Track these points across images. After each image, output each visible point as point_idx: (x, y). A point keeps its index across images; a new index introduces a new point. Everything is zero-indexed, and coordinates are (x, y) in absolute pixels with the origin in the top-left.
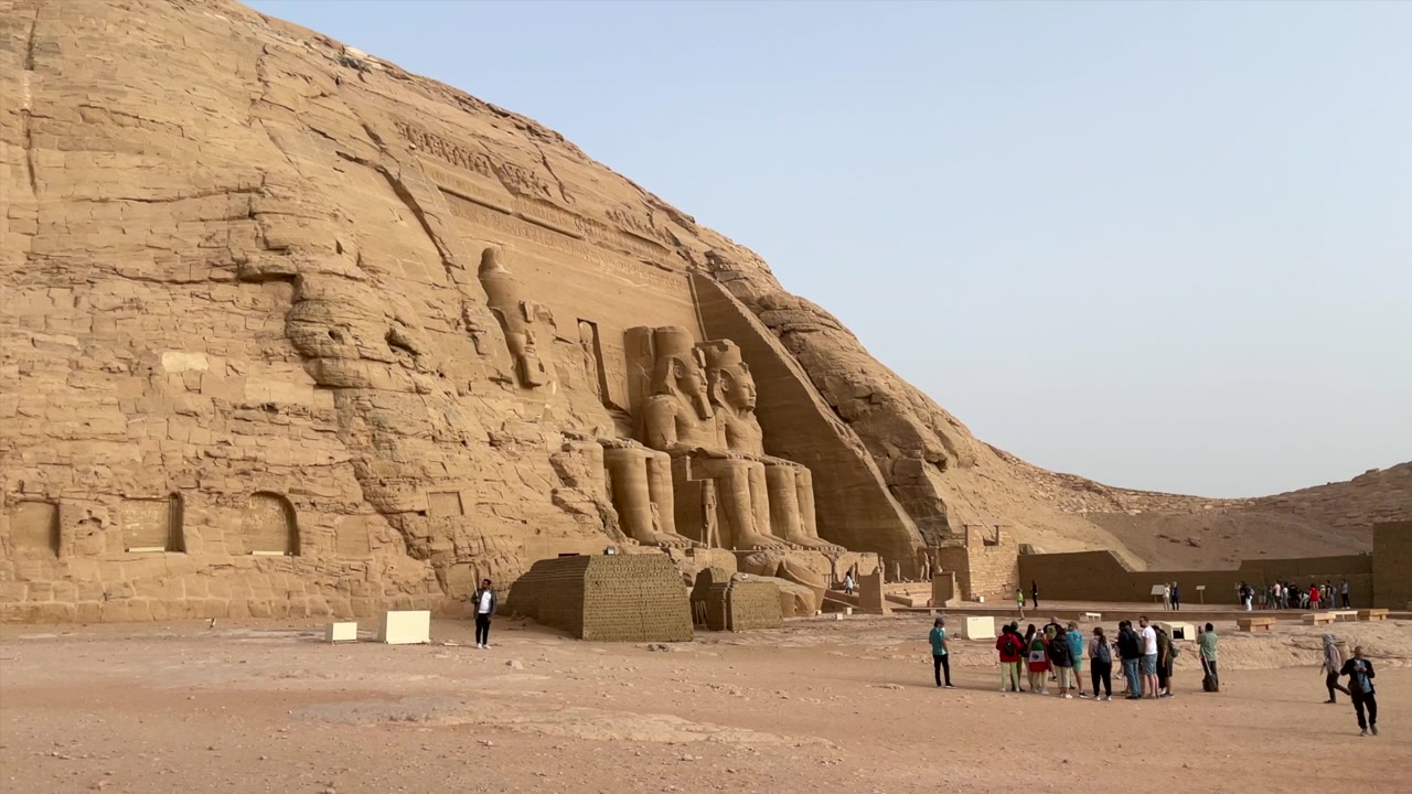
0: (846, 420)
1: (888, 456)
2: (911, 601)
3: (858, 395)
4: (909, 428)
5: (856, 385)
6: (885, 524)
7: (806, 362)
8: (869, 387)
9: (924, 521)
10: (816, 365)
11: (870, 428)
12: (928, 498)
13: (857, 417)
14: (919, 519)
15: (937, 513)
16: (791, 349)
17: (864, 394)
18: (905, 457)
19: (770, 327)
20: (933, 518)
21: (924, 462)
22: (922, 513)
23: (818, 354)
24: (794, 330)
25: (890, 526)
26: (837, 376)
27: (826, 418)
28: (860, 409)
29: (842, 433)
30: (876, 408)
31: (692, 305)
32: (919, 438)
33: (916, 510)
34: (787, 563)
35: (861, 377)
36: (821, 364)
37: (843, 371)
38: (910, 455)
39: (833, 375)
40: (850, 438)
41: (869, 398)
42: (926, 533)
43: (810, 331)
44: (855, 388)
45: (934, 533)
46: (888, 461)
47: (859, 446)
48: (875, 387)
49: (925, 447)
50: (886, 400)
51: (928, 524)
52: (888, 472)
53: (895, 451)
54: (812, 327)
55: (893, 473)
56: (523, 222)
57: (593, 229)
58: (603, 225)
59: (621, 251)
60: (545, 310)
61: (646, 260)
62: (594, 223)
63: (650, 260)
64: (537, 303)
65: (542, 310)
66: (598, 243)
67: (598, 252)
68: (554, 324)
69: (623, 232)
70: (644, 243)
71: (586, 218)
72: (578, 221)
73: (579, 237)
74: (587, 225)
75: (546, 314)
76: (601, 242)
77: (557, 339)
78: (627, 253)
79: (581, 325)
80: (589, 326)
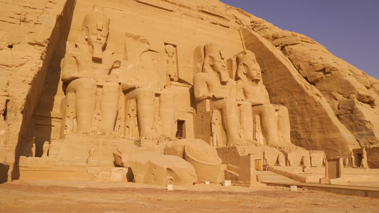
0: (312, 83)
1: (336, 99)
2: (305, 179)
3: (317, 69)
4: (348, 83)
5: (316, 64)
6: (332, 135)
7: (292, 58)
8: (323, 65)
9: (359, 134)
10: (297, 59)
11: (326, 86)
12: (361, 121)
13: (317, 81)
14: (356, 133)
15: (367, 129)
16: (285, 53)
17: (320, 68)
18: (346, 99)
19: (276, 46)
20: (365, 132)
21: (356, 100)
22: (358, 130)
23: (298, 54)
24: (287, 45)
25: (335, 136)
26: (306, 62)
27: (300, 82)
28: (318, 77)
29: (308, 89)
30: (328, 75)
31: (241, 42)
32: (353, 88)
33: (354, 128)
34: (188, 147)
35: (319, 61)
36: (299, 58)
37: (309, 59)
38: (348, 98)
39: (304, 62)
40: (312, 91)
41: (323, 70)
42: (360, 140)
43: (295, 44)
44: (315, 66)
45: (366, 141)
46: (336, 103)
47: (317, 95)
48: (327, 64)
49: (358, 93)
50: (333, 71)
51: (362, 136)
52: (336, 108)
53: (340, 97)
54: (296, 42)
55: (339, 108)
56: (138, 3)
57: (183, 9)
58: (189, 8)
59: (198, 18)
60: (144, 38)
61: (213, 22)
62: (184, 6)
63: (215, 22)
64: (139, 35)
65: (142, 38)
66: (184, 14)
67: (183, 17)
68: (149, 44)
69: (201, 11)
70: (214, 16)
71: (179, 4)
72: (174, 5)
73: (172, 11)
74: (179, 7)
75: (145, 40)
76: (185, 13)
77: (149, 50)
78: (202, 19)
79: (167, 46)
80: (173, 46)
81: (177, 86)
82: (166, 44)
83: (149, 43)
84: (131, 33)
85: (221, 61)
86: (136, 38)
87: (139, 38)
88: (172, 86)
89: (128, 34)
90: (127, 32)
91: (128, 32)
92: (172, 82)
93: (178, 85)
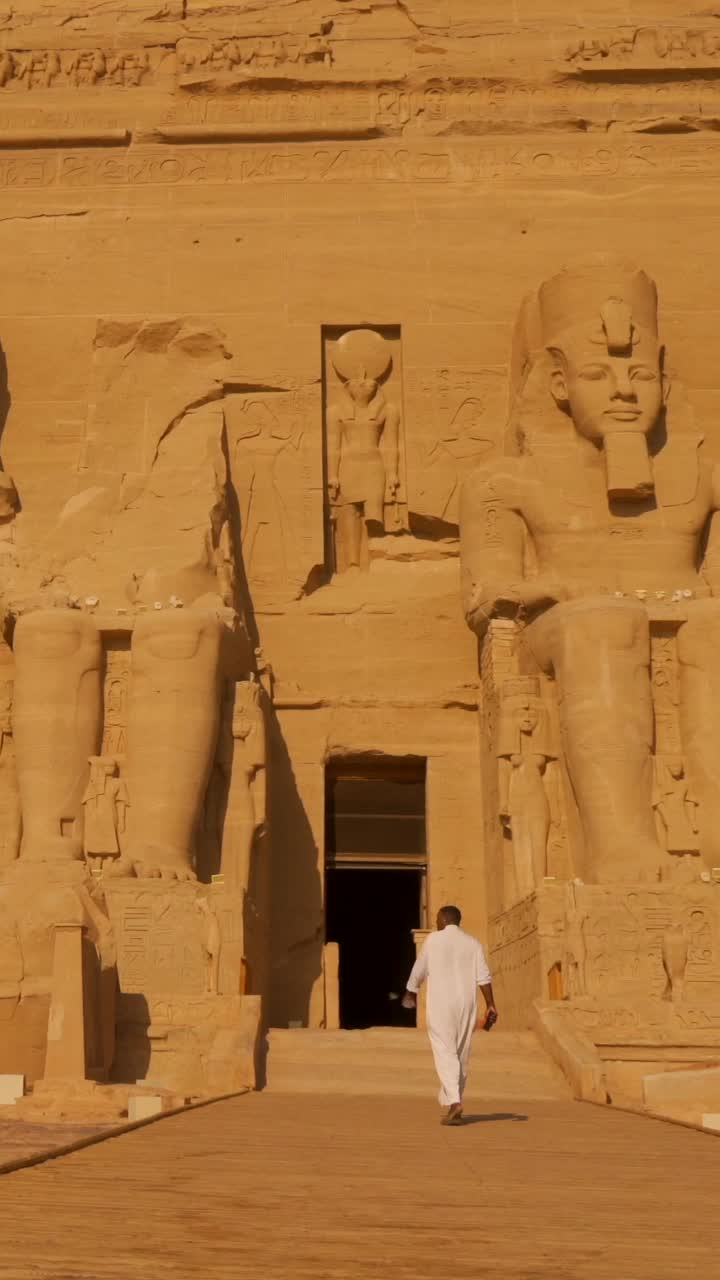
56: (172, 148)
57: (453, 100)
58: (493, 82)
59: (555, 124)
60: (201, 330)
61: (659, 123)
62: (458, 84)
63: (673, 118)
64: (172, 318)
65: (190, 330)
66: (453, 128)
67: (448, 150)
68: (228, 357)
69: (573, 77)
70: (672, 85)
71: (423, 80)
72: (391, 97)
73: (374, 133)
74: (429, 96)
75: (205, 336)
76: (463, 122)
77: (230, 388)
78: (582, 125)
79: (343, 339)
80: (377, 336)
81: (405, 557)
82: (331, 332)
83: (229, 351)
84: (125, 317)
85: (607, 367)
86: (155, 338)
87: (173, 337)
88: (378, 565)
89: (105, 327)
90: (100, 320)
91: (106, 317)
92: (376, 543)
93: (410, 555)
